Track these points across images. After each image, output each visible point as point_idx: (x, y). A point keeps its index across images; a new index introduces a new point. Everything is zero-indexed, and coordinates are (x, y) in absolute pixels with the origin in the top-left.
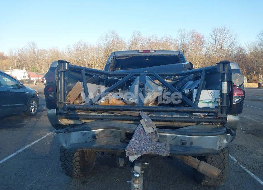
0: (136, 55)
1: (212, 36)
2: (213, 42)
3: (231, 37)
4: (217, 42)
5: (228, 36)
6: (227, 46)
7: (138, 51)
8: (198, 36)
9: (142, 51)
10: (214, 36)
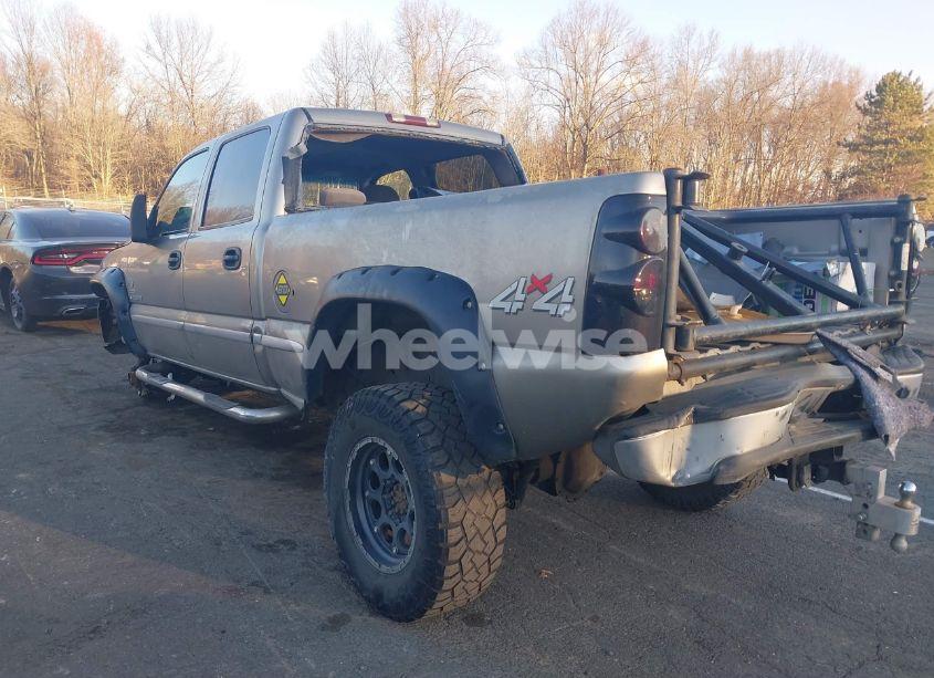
0: (387, 132)
1: (148, 47)
2: (157, 69)
3: (220, 61)
4: (172, 71)
5: (211, 57)
6: (211, 93)
7: (389, 117)
8: (93, 37)
9: (403, 120)
10: (157, 49)
